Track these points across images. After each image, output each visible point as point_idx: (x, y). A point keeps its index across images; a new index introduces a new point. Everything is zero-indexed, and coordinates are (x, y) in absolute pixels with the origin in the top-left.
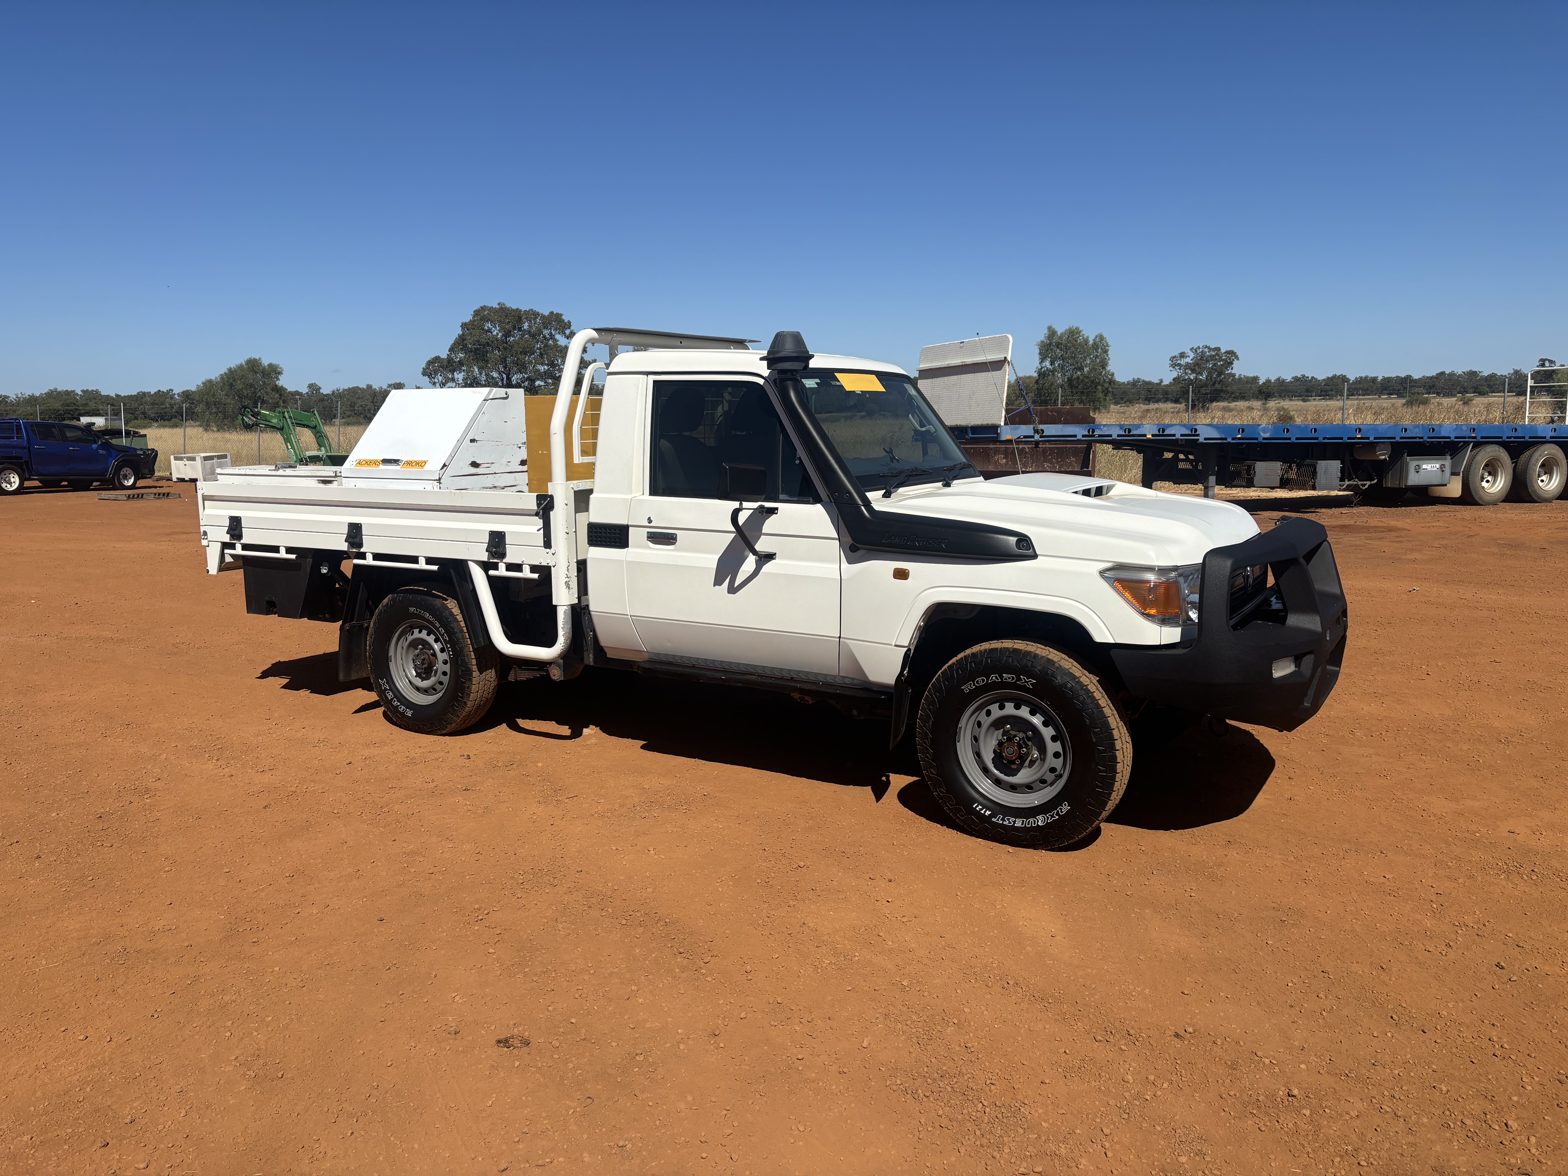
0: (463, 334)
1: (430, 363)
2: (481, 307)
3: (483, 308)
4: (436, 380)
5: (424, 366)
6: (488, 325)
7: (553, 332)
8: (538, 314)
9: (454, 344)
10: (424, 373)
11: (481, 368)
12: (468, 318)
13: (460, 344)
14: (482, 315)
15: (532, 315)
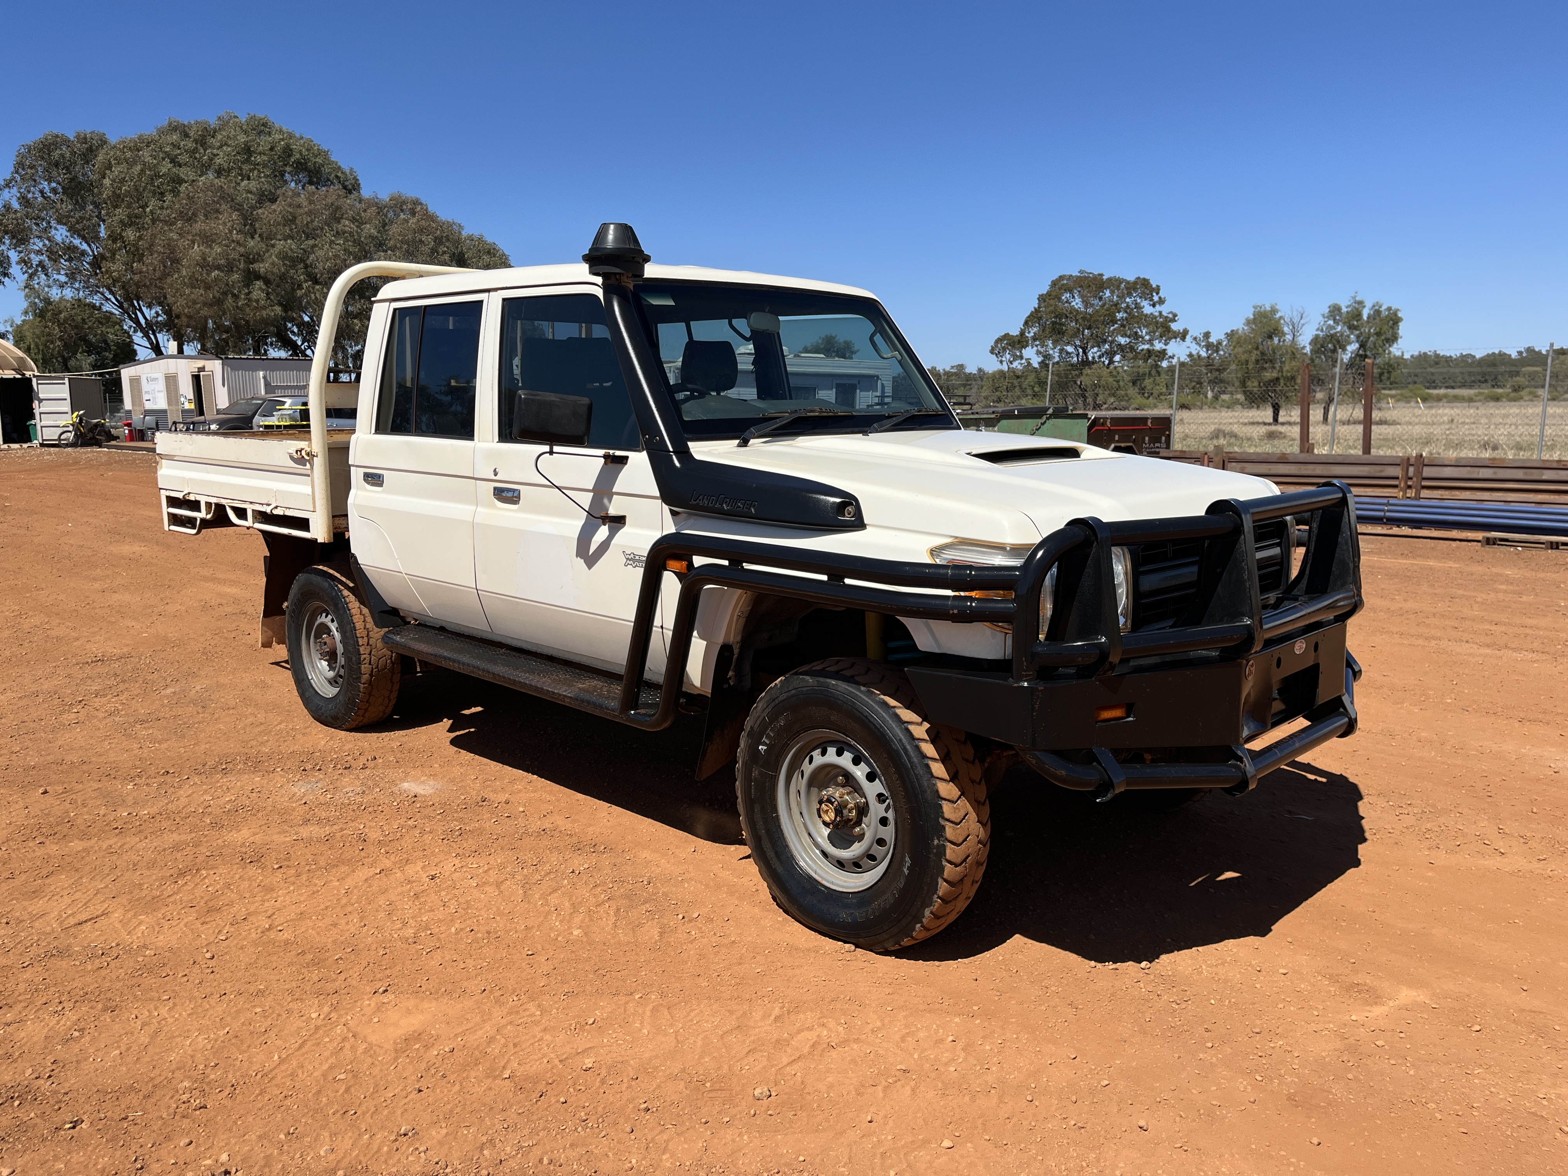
0: (1039, 307)
1: (999, 340)
2: (1060, 277)
3: (1061, 278)
4: (1004, 359)
5: (993, 344)
6: (1066, 296)
7: (1139, 301)
8: (1123, 280)
9: (1029, 317)
10: (992, 352)
11: (1055, 343)
12: (1045, 289)
13: (1033, 318)
14: (1060, 286)
15: (1115, 283)
